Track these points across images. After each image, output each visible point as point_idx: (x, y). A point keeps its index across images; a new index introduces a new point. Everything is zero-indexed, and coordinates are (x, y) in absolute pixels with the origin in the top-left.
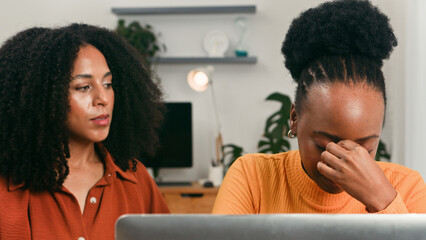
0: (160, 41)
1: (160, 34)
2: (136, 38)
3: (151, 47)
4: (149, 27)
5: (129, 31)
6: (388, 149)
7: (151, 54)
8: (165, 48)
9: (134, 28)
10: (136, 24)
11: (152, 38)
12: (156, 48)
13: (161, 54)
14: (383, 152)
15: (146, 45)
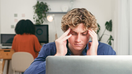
0: (49, 7)
1: (49, 5)
2: (42, 6)
3: (46, 9)
4: (46, 3)
5: (40, 4)
6: (113, 37)
7: (47, 11)
8: (50, 9)
9: (42, 4)
10: (42, 3)
11: (47, 6)
12: (48, 9)
13: (49, 11)
14: (112, 39)
15: (45, 8)
